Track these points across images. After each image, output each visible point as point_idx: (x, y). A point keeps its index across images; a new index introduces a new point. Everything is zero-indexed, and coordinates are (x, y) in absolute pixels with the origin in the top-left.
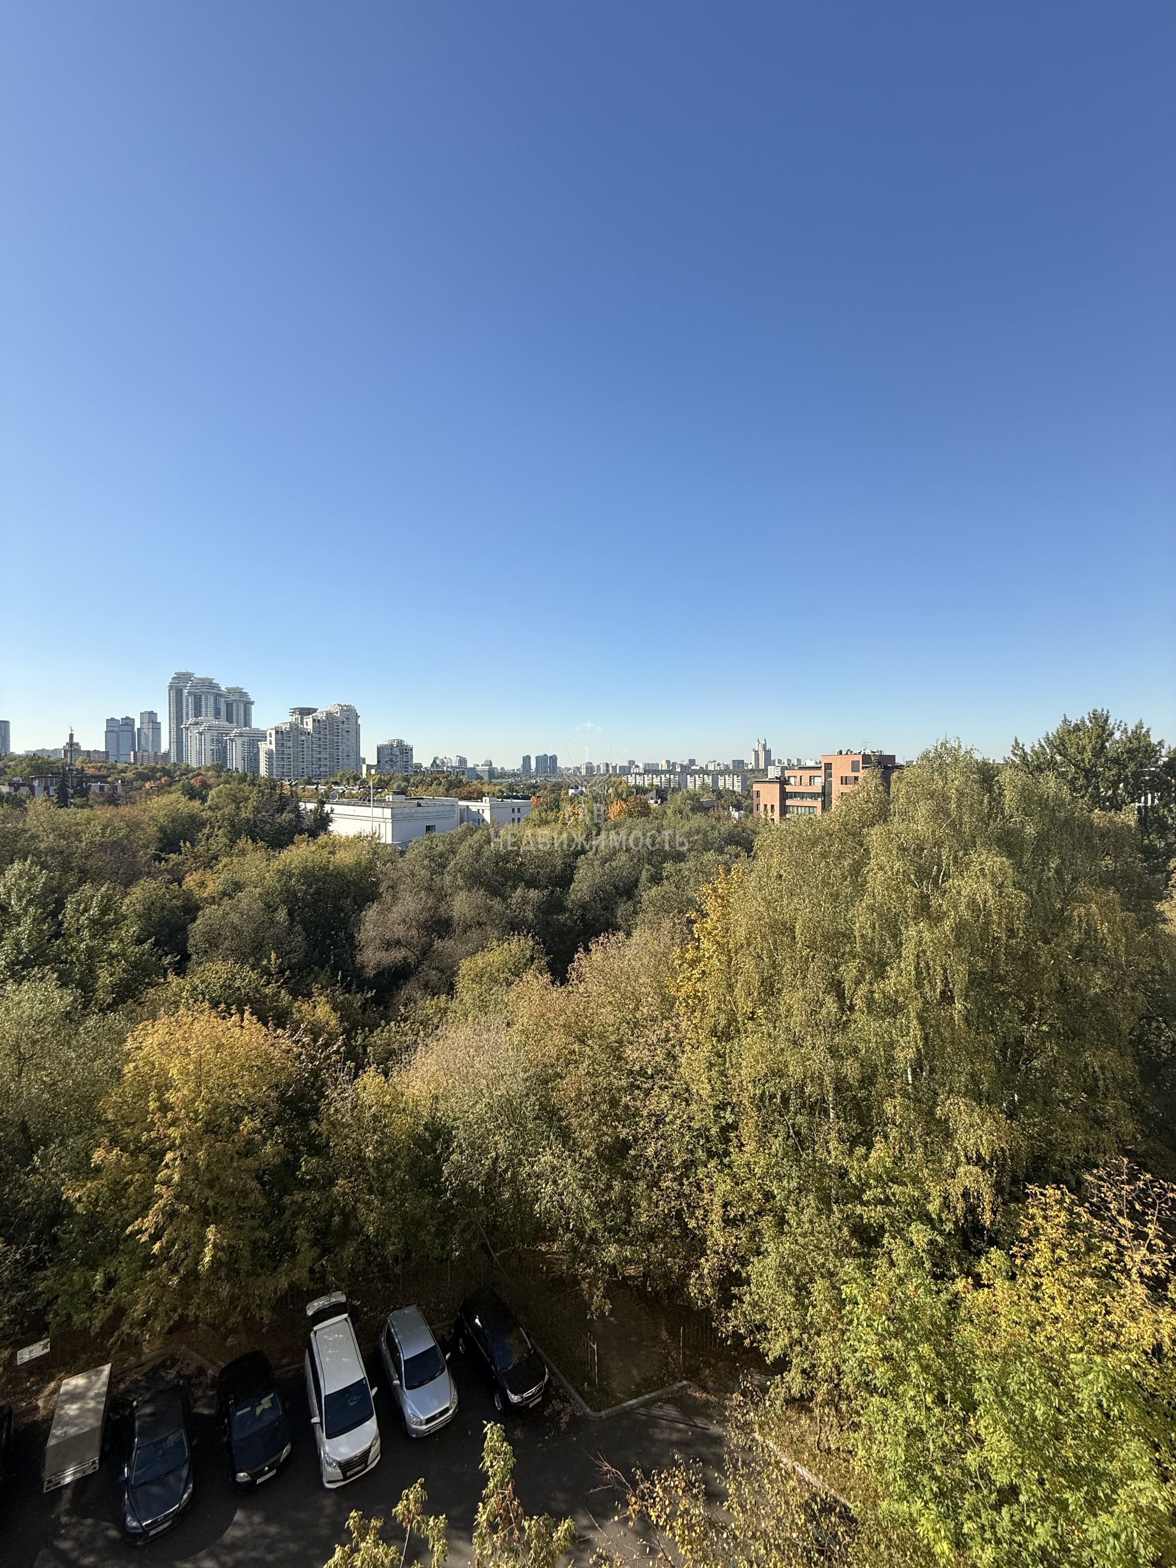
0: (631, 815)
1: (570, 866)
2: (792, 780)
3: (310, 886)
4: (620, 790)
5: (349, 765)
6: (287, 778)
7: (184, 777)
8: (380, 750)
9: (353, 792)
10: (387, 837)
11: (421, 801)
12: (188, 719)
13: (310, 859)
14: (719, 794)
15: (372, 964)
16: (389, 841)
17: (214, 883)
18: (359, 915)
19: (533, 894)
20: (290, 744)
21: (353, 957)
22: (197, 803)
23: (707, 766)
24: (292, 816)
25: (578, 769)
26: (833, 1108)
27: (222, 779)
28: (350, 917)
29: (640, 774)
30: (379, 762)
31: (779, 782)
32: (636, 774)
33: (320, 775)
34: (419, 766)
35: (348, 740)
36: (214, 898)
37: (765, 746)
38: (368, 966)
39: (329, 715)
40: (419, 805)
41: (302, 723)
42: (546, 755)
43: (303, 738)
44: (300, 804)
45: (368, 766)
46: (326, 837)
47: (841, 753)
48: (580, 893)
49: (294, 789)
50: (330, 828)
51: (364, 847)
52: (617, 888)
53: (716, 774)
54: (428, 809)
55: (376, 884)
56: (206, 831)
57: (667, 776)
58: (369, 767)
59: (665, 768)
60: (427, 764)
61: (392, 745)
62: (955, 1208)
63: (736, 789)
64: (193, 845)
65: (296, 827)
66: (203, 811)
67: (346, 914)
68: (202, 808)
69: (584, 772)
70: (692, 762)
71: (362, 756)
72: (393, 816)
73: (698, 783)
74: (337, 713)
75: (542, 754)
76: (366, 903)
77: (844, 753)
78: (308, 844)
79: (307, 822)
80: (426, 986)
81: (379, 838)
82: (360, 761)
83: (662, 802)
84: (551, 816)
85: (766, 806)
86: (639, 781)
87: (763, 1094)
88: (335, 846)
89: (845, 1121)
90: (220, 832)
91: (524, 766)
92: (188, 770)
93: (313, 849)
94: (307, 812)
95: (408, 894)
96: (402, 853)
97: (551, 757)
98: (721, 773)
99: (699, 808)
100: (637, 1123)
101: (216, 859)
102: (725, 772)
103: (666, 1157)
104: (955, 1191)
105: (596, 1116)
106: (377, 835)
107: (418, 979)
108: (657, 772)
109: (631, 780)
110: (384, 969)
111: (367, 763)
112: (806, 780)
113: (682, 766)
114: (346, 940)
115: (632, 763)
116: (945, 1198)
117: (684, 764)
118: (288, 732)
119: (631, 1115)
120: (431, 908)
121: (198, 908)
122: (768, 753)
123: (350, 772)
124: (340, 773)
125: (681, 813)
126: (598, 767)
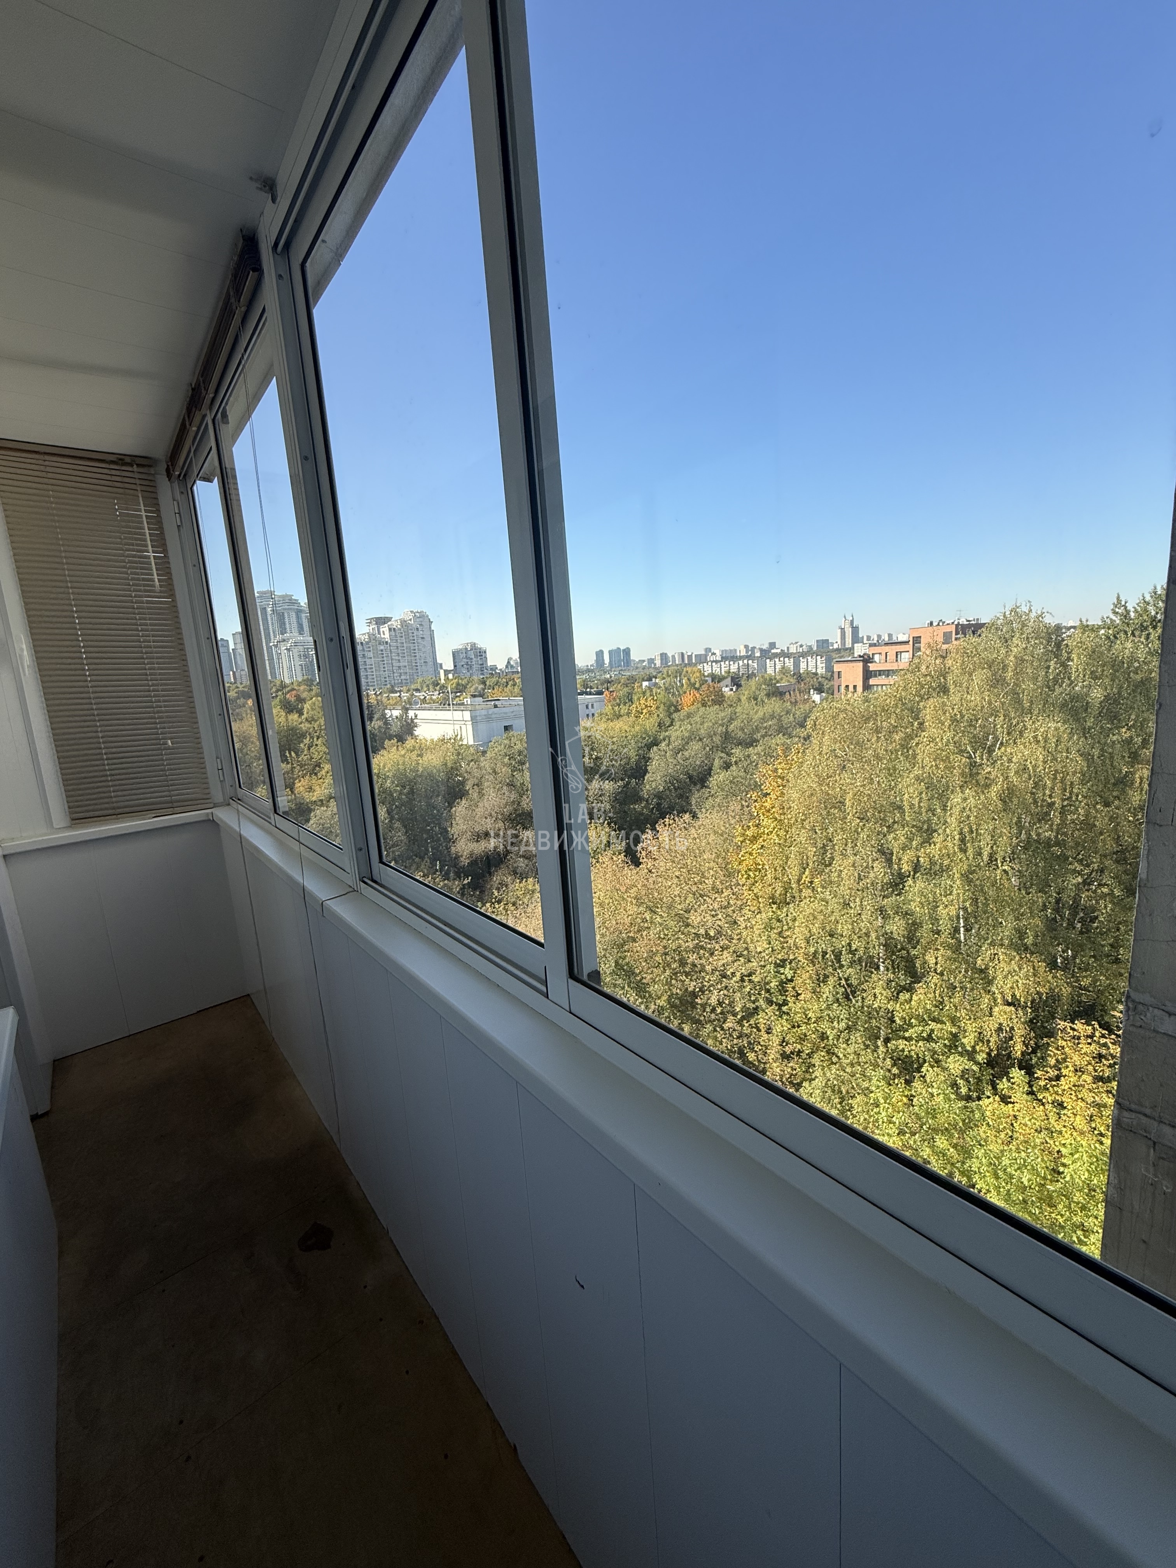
0: (704, 705)
1: (644, 757)
2: (877, 658)
3: (404, 787)
4: (692, 680)
5: (427, 671)
6: (371, 688)
7: (280, 693)
8: (455, 654)
9: (434, 697)
10: (469, 739)
11: (497, 703)
12: (275, 637)
13: (401, 762)
14: (799, 678)
15: (465, 853)
16: (471, 742)
17: (321, 788)
18: (450, 811)
19: (608, 786)
20: (371, 654)
21: (448, 849)
22: (294, 717)
23: (788, 648)
24: (380, 723)
25: (651, 661)
26: (883, 963)
27: (313, 693)
28: (442, 814)
29: (716, 662)
30: (455, 666)
31: (862, 661)
32: (712, 662)
33: (401, 683)
34: (494, 668)
35: (424, 646)
36: (321, 801)
37: (852, 622)
38: (462, 856)
39: (403, 622)
40: (496, 706)
41: (379, 633)
42: (619, 649)
43: (382, 647)
44: (386, 711)
45: (445, 671)
46: (413, 741)
47: (931, 623)
48: (654, 783)
49: (379, 698)
50: (416, 733)
51: (448, 749)
52: (690, 777)
53: (797, 657)
54: (504, 710)
55: (462, 783)
56: (307, 741)
57: (745, 661)
58: (447, 672)
59: (743, 653)
60: (501, 665)
61: (466, 649)
62: (988, 1041)
63: (819, 671)
64: (297, 755)
65: (385, 733)
66: (301, 723)
67: (438, 811)
68: (300, 720)
69: (658, 663)
70: (773, 645)
71: (439, 661)
72: (473, 718)
73: (778, 667)
74: (410, 620)
75: (615, 648)
76: (455, 800)
77: (935, 624)
78: (398, 749)
79: (395, 728)
80: (515, 873)
81: (461, 739)
82: (437, 666)
83: (737, 690)
84: (624, 709)
85: (847, 686)
86: (716, 669)
87: (816, 952)
88: (421, 749)
89: (894, 973)
90: (319, 742)
91: (597, 661)
92: (283, 686)
93: (403, 752)
94: (393, 719)
95: (492, 790)
96: (484, 753)
97: (624, 650)
98: (804, 655)
99: (777, 693)
100: (704, 978)
101: (320, 767)
102: (810, 653)
103: (729, 1004)
104: (990, 1025)
105: (668, 972)
106: (459, 737)
107: (507, 866)
108: (734, 658)
109: (707, 669)
110: (477, 858)
111: (445, 667)
112: (891, 656)
113: (761, 650)
114: (441, 834)
115: (708, 650)
116: (980, 1033)
117: (764, 647)
118: (367, 643)
119: (696, 971)
120: (513, 802)
121: (310, 810)
122: (855, 630)
123: (429, 678)
124: (420, 680)
125: (756, 699)
126: (673, 656)
